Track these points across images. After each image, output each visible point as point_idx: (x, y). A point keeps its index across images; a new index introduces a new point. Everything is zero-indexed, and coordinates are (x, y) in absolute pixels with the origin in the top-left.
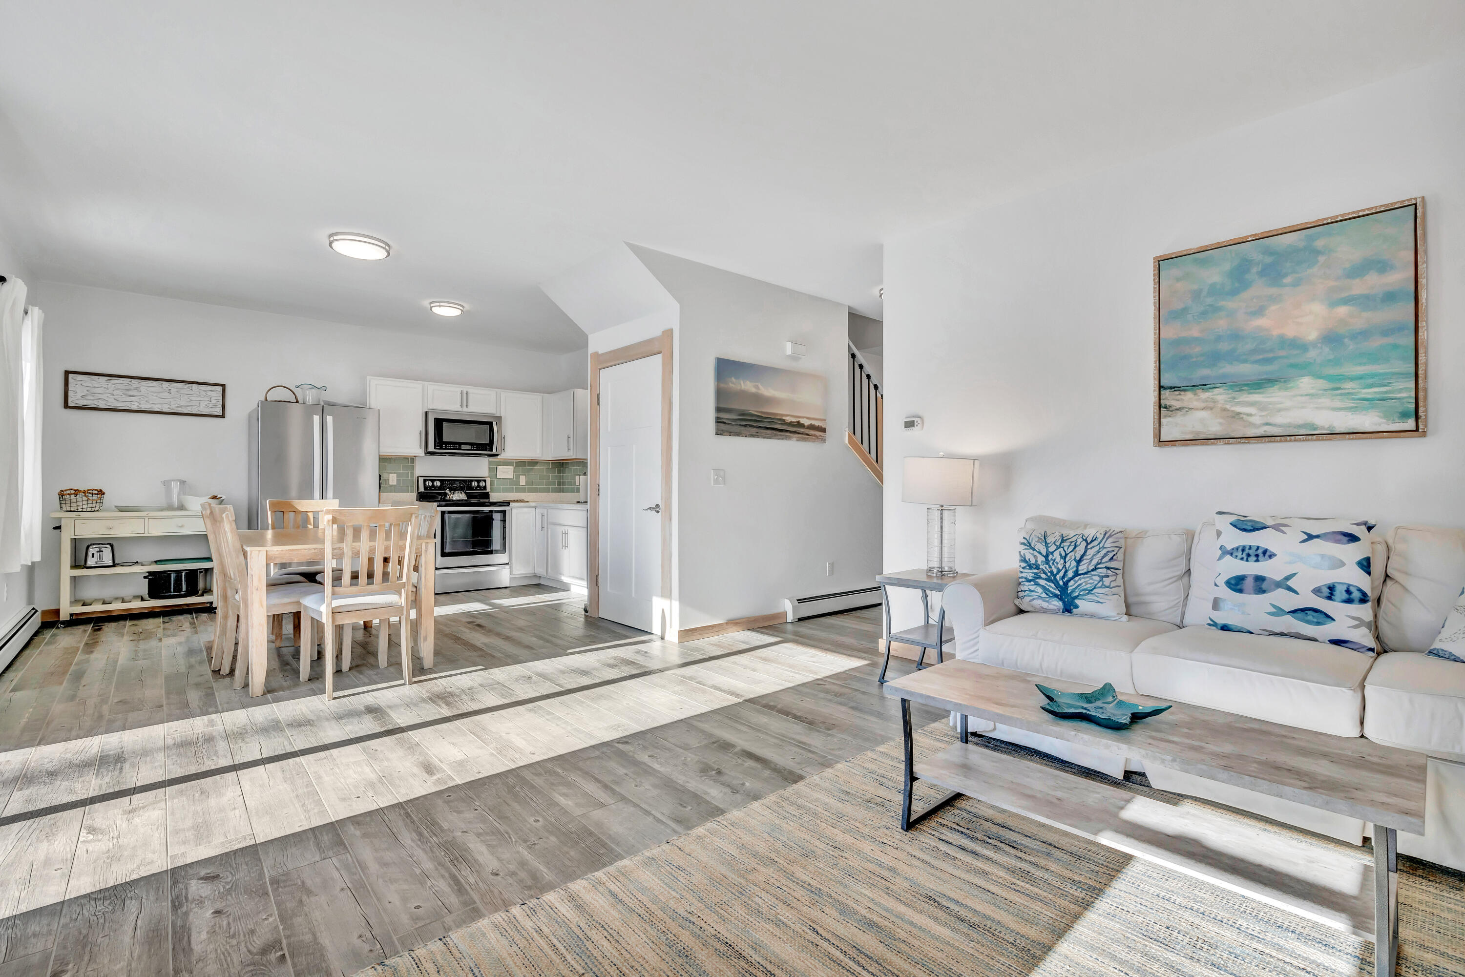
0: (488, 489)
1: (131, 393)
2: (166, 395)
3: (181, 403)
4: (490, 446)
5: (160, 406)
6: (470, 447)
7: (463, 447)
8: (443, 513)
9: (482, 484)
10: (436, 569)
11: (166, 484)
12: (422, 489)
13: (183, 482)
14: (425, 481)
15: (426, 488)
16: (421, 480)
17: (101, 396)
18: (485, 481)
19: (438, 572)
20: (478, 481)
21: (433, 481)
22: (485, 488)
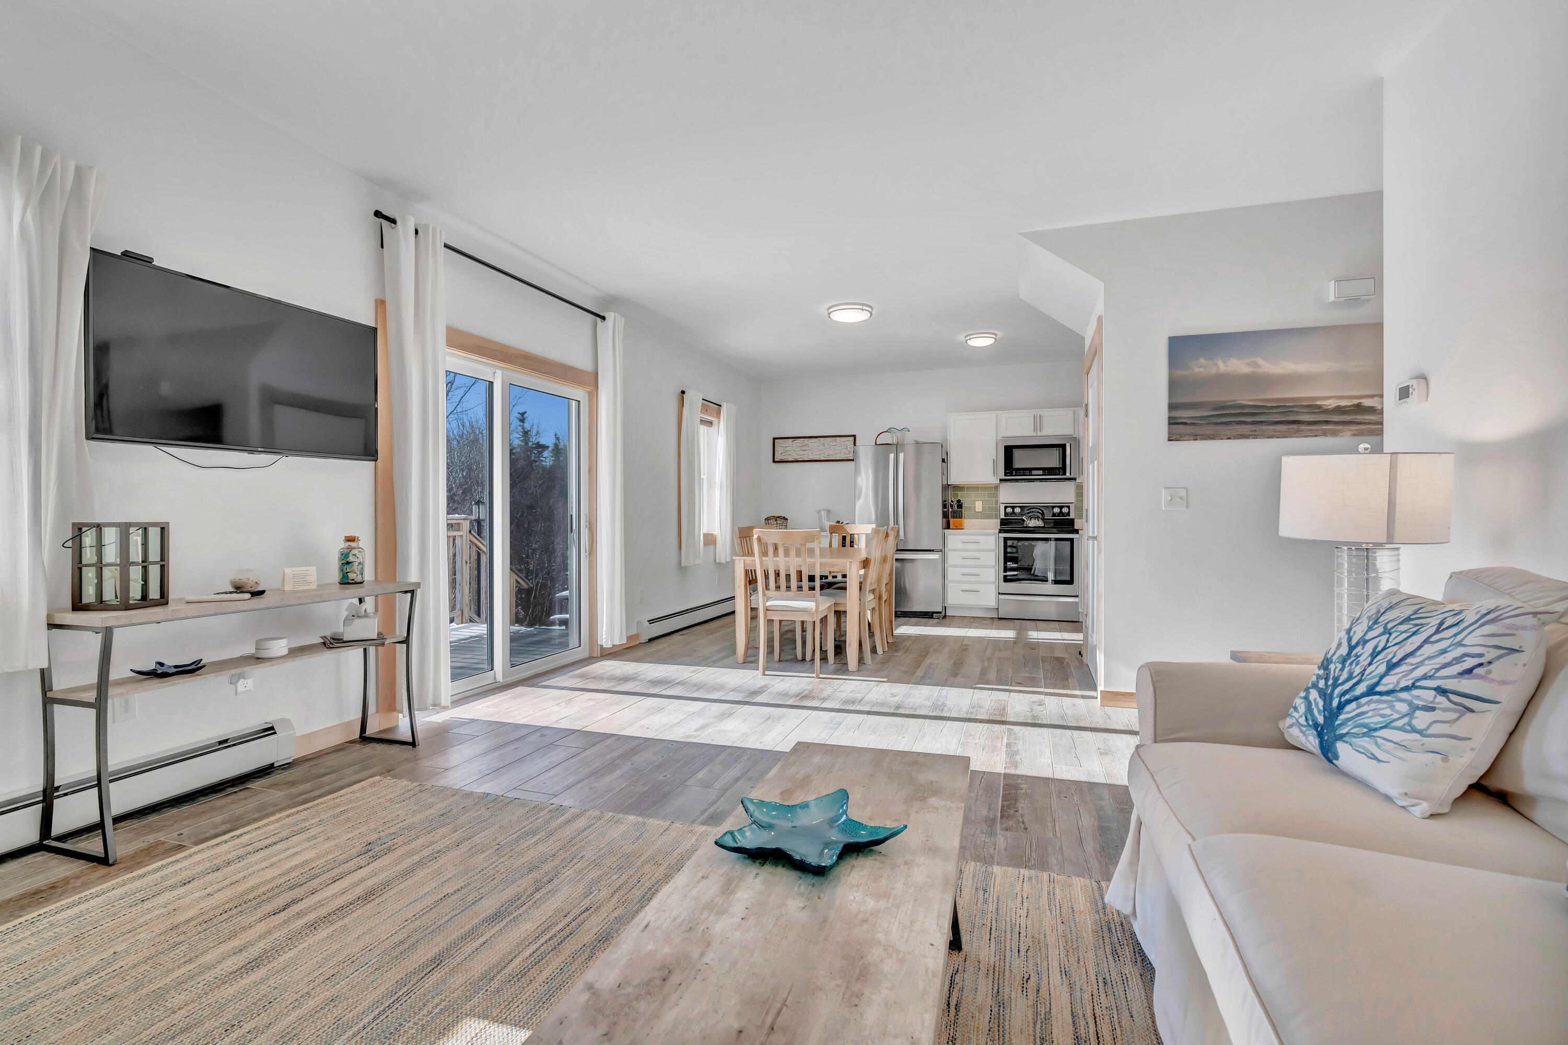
0: (1072, 516)
1: (804, 448)
2: (822, 447)
3: (830, 452)
4: (1063, 469)
5: (818, 456)
6: (1041, 472)
7: (1034, 472)
8: (1006, 539)
9: (1065, 510)
10: (999, 593)
11: (819, 512)
12: (1003, 516)
13: (828, 511)
14: (1006, 507)
15: (1006, 514)
16: (1002, 507)
17: (789, 453)
18: (1069, 507)
19: (1001, 596)
20: (1061, 507)
21: (1013, 508)
22: (1068, 514)
